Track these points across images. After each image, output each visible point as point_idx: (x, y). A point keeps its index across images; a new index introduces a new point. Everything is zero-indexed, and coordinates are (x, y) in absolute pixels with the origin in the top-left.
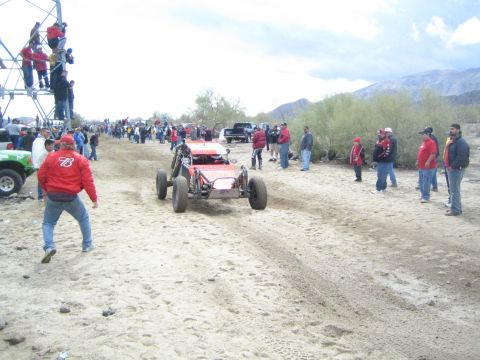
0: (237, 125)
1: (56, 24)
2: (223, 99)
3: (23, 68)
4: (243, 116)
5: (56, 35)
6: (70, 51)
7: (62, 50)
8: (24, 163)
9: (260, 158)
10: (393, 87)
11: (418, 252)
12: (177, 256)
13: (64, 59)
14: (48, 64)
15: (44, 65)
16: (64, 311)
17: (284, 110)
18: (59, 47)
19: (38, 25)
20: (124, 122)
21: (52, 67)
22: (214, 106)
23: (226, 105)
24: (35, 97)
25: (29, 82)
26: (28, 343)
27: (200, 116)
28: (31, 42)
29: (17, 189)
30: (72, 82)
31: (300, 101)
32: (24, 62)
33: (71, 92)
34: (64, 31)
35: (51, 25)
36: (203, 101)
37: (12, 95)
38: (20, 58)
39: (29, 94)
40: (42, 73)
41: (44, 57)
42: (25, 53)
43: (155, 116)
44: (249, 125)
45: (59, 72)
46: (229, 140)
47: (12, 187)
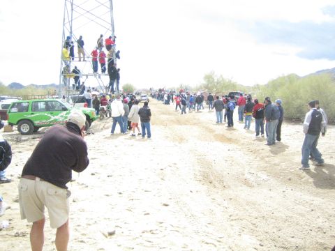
0: (231, 93)
1: (110, 37)
6: (119, 52)
7: (114, 51)
12: (152, 160)
13: (114, 56)
14: (106, 59)
18: (112, 50)
19: (102, 36)
23: (224, 80)
24: (99, 77)
25: (95, 69)
30: (119, 70)
33: (118, 75)
34: (114, 41)
35: (108, 37)
36: (208, 78)
37: (87, 76)
38: (91, 56)
39: (95, 76)
40: (103, 64)
45: (112, 64)
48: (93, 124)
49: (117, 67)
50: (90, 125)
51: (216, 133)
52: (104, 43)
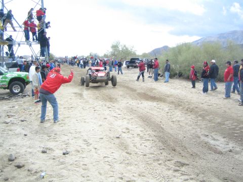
0: (132, 59)
1: (41, 9)
2: (125, 46)
3: (25, 31)
4: (135, 54)
5: (41, 14)
6: (49, 23)
7: (44, 22)
8: (25, 78)
9: (143, 76)
10: (212, 39)
11: (224, 124)
12: (101, 125)
13: (45, 26)
15: (35, 30)
16: (44, 152)
17: (156, 52)
18: (42, 20)
19: (32, 9)
20: (75, 58)
21: (39, 31)
22: (121, 49)
23: (127, 49)
24: (30, 45)
25: (27, 38)
26: (26, 168)
27: (113, 54)
28: (28, 18)
29: (22, 91)
30: (49, 38)
31: (164, 47)
32: (25, 28)
33: (48, 43)
34: (45, 12)
36: (115, 47)
37: (19, 44)
38: (23, 26)
39: (28, 44)
40: (34, 34)
41: (35, 26)
42: (26, 23)
43: (91, 55)
44: (138, 59)
45: (42, 33)
46: (128, 67)
47: (19, 90)
48: (27, 86)
49: (47, 36)
50: (25, 87)
51: (138, 91)
52: (34, 14)
